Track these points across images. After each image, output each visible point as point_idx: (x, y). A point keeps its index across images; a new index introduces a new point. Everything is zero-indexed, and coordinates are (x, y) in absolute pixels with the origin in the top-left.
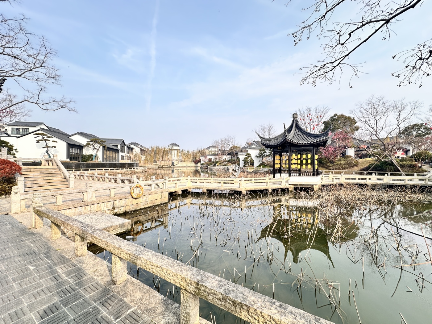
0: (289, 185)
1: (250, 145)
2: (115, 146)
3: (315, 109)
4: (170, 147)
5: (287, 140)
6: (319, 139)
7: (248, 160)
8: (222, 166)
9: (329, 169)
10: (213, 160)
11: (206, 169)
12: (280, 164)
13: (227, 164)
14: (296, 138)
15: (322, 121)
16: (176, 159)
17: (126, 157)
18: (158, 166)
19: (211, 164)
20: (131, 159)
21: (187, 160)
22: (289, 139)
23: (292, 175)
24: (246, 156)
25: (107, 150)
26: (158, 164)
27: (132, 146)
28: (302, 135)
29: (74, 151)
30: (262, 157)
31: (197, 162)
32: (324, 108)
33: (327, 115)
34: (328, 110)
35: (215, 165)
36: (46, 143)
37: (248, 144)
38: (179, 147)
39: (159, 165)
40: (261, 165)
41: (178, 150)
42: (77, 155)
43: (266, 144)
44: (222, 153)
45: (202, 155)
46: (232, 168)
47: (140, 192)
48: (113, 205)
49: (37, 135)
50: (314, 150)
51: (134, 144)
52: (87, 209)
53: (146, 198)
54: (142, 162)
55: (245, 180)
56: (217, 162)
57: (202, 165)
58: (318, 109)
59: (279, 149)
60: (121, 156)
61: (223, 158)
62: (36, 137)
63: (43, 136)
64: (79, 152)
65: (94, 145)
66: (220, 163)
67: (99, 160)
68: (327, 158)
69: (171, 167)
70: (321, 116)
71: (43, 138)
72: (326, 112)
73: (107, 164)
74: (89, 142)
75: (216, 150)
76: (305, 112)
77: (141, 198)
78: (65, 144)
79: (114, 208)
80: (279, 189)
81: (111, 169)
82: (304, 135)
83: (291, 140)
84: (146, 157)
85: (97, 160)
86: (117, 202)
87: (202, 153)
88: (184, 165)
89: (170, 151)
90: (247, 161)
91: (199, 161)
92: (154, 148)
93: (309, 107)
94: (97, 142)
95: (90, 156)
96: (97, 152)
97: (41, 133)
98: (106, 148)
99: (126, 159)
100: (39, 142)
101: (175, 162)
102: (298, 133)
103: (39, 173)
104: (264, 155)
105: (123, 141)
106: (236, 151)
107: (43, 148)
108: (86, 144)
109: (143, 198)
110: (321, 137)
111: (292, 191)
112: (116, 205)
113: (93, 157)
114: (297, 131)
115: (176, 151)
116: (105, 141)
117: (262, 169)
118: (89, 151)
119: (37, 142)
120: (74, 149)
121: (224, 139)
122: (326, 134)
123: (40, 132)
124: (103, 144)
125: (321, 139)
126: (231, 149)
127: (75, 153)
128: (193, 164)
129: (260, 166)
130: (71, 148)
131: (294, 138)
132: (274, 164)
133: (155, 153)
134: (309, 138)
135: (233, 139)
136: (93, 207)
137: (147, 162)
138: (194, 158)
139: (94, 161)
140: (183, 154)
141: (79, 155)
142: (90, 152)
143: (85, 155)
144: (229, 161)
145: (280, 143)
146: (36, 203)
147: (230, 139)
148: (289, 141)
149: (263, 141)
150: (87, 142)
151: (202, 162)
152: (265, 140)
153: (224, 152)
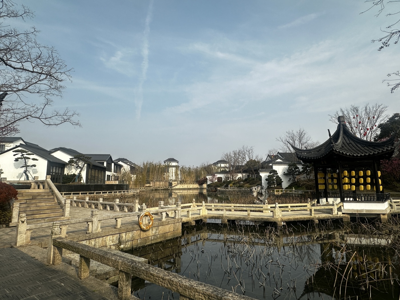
0: (343, 214)
1: (273, 159)
2: (101, 163)
3: (365, 109)
4: (166, 163)
5: (334, 152)
6: (381, 149)
7: (274, 179)
8: (236, 188)
9: (396, 191)
10: (223, 180)
11: (215, 191)
12: (325, 184)
13: (243, 184)
14: (347, 149)
15: (377, 124)
16: (174, 178)
17: (113, 177)
18: (151, 188)
19: (220, 184)
20: (119, 180)
21: (188, 179)
22: (337, 150)
23: (346, 199)
24: (270, 173)
25: (92, 169)
26: (151, 185)
27: (120, 163)
28: (355, 145)
29: (54, 171)
30: (293, 175)
31: (201, 183)
32: (378, 106)
33: (383, 115)
34: (383, 109)
35: (227, 186)
36: (25, 161)
37: (270, 158)
38: (178, 162)
39: (153, 186)
40: (292, 186)
41: (177, 167)
42: (57, 175)
43: (304, 157)
44: (235, 169)
45: (209, 173)
46: (257, 190)
47: (149, 223)
48: (119, 239)
49: (16, 152)
50: (376, 164)
51: (123, 160)
52: (92, 244)
53: (156, 230)
54: (131, 183)
55: (280, 207)
56: (230, 182)
57: (208, 186)
58: (368, 108)
59: (323, 163)
60: (107, 175)
61: (238, 177)
62: (14, 155)
63: (23, 154)
64: (60, 172)
65: (77, 162)
66: (234, 184)
67: (82, 181)
68: (392, 175)
69: (167, 189)
70: (374, 118)
71: (23, 155)
72: (381, 112)
73: (92, 186)
74: (72, 158)
75: (227, 165)
76: (351, 113)
77: (151, 230)
78: (46, 162)
79: (120, 243)
80: (329, 219)
81: (96, 193)
82: (357, 144)
83: (341, 152)
84: (137, 177)
85: (80, 181)
86: (124, 235)
87: (208, 170)
88: (185, 186)
89: (167, 169)
90: (272, 181)
91: (205, 180)
92: (146, 165)
93: (355, 106)
94: (81, 159)
95: (73, 177)
96: (80, 171)
97: (21, 150)
98: (91, 166)
99: (113, 180)
100: (18, 161)
101: (173, 183)
102: (348, 142)
103: (31, 197)
104: (296, 172)
105: (111, 157)
106: (255, 167)
107: (21, 167)
108: (68, 162)
109: (152, 230)
110: (383, 146)
111: (348, 223)
112: (122, 239)
113: (76, 178)
114: (346, 138)
115: (174, 169)
116: (91, 158)
117: (295, 192)
118: (72, 170)
119: (15, 161)
120: (54, 168)
121: (238, 151)
122: (391, 142)
123: (19, 148)
124: (88, 161)
125: (384, 149)
126: (246, 165)
127: (56, 173)
128: (196, 186)
129: (290, 187)
130: (52, 167)
131: (343, 148)
132: (317, 184)
133: (148, 171)
134: (365, 147)
135: (250, 151)
136: (97, 240)
137: (138, 183)
138: (197, 176)
139: (76, 183)
140: (183, 171)
141: (60, 176)
142: (72, 172)
143: (67, 174)
144: (246, 181)
145: (324, 156)
146: (56, 234)
147: (246, 151)
148: (338, 153)
149: (298, 153)
150: (70, 159)
151: (209, 183)
152: (302, 153)
153: (238, 169)
